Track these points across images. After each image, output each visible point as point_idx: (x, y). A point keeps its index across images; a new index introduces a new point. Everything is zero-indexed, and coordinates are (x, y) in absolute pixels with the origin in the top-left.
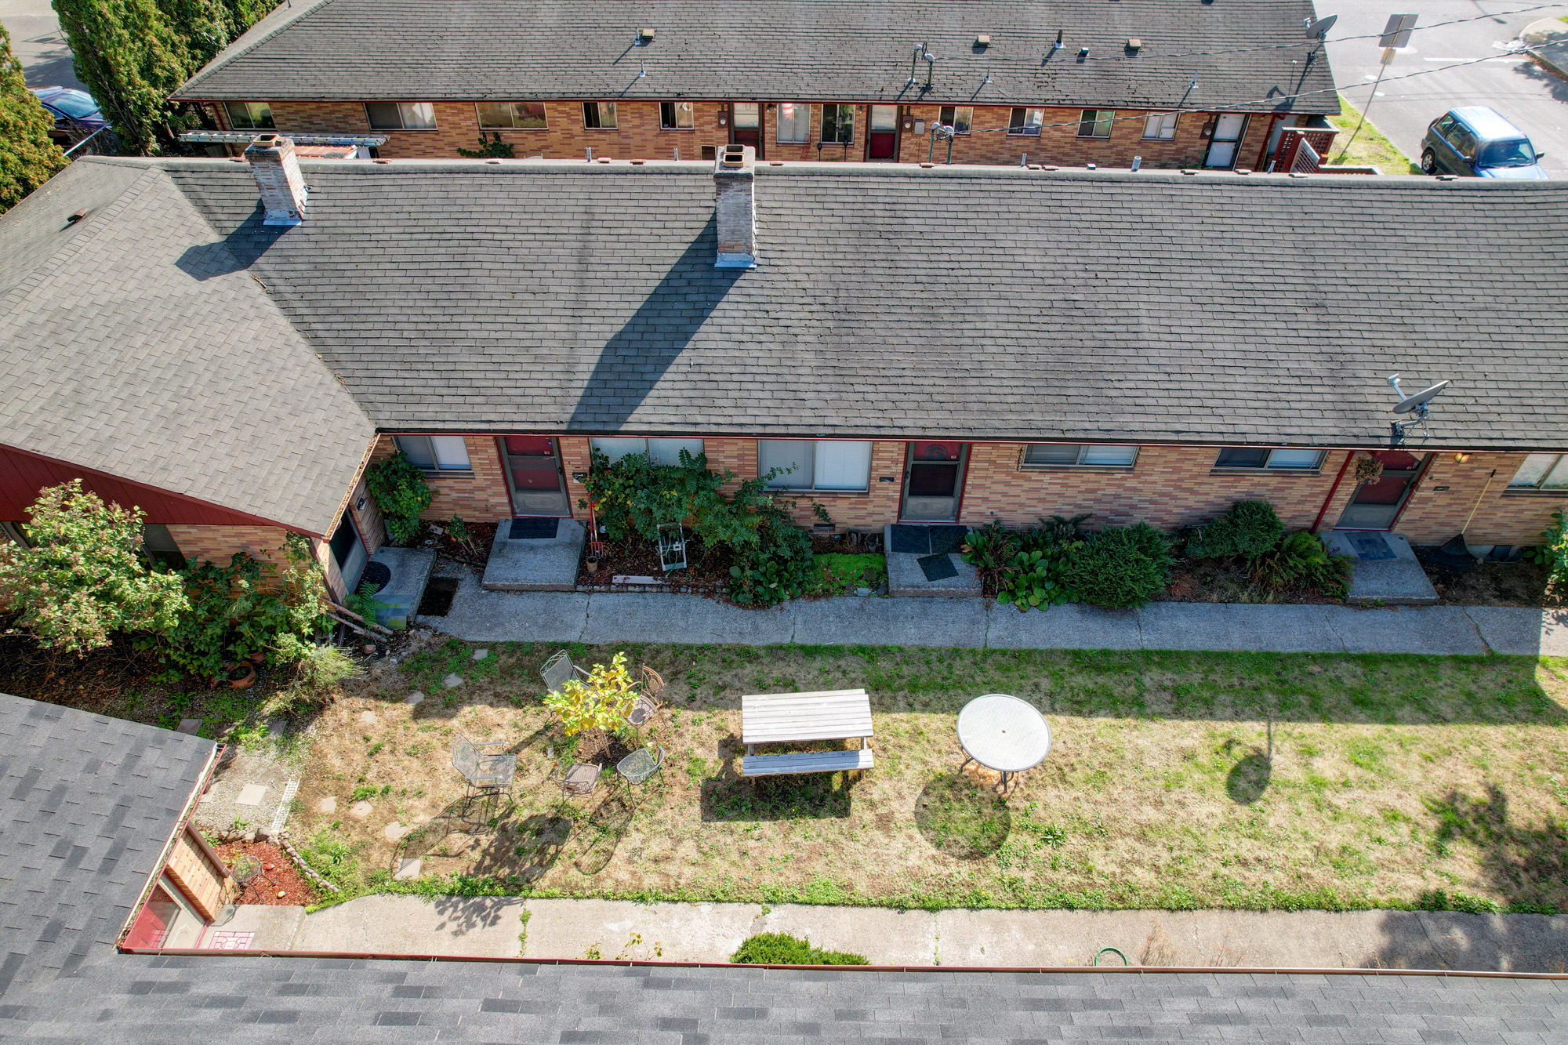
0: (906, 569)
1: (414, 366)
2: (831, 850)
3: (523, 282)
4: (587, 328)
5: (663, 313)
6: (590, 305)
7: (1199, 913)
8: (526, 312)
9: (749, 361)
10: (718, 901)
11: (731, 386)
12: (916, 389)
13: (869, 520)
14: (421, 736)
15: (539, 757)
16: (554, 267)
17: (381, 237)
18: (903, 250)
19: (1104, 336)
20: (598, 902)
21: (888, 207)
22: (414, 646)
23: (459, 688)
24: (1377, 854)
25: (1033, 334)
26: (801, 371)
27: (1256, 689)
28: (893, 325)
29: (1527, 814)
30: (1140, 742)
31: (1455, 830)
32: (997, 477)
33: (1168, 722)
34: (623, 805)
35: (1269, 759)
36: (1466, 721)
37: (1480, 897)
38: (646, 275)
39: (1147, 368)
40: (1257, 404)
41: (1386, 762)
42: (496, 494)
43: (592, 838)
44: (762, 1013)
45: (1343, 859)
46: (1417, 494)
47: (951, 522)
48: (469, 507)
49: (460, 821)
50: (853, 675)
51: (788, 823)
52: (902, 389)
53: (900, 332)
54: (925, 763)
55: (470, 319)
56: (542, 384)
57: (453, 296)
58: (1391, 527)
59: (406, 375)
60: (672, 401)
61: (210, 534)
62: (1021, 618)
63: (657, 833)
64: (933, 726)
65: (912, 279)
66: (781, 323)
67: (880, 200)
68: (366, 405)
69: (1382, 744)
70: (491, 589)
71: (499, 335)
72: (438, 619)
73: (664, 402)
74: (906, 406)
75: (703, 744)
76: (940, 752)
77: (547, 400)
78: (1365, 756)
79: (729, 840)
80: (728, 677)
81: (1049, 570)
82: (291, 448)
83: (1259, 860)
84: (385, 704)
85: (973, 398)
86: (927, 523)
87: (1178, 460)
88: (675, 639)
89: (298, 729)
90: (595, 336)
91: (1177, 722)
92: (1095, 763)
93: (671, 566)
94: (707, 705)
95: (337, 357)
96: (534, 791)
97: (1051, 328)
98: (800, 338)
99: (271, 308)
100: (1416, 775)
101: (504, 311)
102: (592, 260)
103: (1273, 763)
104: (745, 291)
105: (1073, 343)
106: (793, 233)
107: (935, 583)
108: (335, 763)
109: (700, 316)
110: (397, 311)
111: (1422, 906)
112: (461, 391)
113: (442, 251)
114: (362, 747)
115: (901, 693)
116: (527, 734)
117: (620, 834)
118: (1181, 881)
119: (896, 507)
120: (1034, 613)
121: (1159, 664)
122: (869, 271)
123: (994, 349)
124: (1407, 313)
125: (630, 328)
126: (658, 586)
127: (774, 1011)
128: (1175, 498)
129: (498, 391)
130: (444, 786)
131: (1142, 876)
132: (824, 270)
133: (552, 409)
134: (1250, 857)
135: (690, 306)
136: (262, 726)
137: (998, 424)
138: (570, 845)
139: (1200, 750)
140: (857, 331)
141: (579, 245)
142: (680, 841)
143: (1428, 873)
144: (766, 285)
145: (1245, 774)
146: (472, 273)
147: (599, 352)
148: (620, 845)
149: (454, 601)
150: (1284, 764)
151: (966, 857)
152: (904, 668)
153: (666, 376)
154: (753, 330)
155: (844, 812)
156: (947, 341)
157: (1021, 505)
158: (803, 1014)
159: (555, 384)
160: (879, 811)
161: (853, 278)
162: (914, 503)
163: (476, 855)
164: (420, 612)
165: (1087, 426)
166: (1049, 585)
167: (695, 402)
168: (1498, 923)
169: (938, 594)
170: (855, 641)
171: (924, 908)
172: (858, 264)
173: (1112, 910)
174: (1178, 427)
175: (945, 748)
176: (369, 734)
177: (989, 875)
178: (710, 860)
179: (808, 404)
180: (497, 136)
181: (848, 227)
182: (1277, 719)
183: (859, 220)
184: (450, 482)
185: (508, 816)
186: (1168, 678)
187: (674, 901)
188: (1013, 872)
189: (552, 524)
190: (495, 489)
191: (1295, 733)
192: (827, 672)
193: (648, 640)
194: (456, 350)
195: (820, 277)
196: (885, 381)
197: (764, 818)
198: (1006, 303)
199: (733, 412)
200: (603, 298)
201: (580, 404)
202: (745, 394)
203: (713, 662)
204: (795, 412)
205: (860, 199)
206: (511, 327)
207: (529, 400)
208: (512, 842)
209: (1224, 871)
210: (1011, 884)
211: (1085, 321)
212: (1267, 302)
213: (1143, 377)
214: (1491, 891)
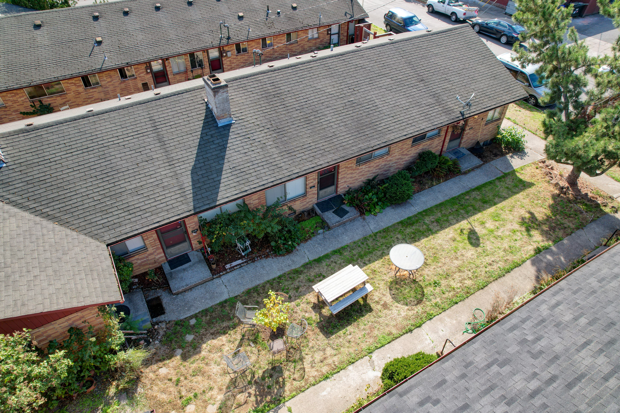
0: (330, 217)
1: (109, 211)
2: (376, 325)
3: (138, 158)
4: (178, 168)
5: (208, 152)
6: (175, 158)
7: (489, 285)
8: (148, 170)
9: (253, 159)
10: (353, 363)
11: (251, 171)
12: (318, 149)
13: (307, 205)
14: (194, 366)
15: (249, 348)
16: (150, 147)
17: (56, 159)
18: (285, 99)
19: (367, 110)
20: (312, 388)
21: (271, 85)
22: (161, 332)
23: (194, 339)
24: (518, 244)
25: (345, 117)
26: (274, 156)
27: (457, 211)
28: (297, 128)
29: (541, 215)
30: (438, 242)
31: (529, 228)
32: (349, 172)
33: (441, 232)
34: (295, 349)
35: (474, 230)
36: (511, 196)
37: (546, 244)
38: (192, 138)
39: (386, 117)
40: (422, 118)
41: (502, 217)
42: (158, 254)
43: (293, 366)
44: (444, 382)
45: (511, 250)
46: (466, 132)
47: (334, 195)
48: (147, 264)
49: (236, 390)
50: (339, 262)
51: (356, 323)
52: (313, 151)
53: (301, 130)
54: (383, 280)
55: (123, 181)
56: (173, 198)
57: (109, 174)
58: (459, 146)
59: (107, 216)
60: (231, 186)
61: (51, 327)
62: (377, 218)
63: (314, 352)
64: (377, 267)
65: (294, 109)
66: (257, 140)
67: (267, 83)
68: (95, 237)
69: (498, 212)
70: (177, 294)
71: (141, 184)
72: (163, 316)
73: (228, 187)
74: (318, 156)
75: (306, 312)
76: (385, 274)
77: (178, 204)
78: (496, 217)
79: (341, 340)
80: (296, 283)
81: (377, 198)
82: (76, 269)
83: (493, 261)
84: (168, 362)
85: (338, 146)
86: (327, 198)
87: (402, 145)
88: (266, 279)
89: (133, 393)
90: (184, 170)
91: (444, 231)
92: (431, 254)
93: (246, 252)
94: (298, 297)
95: (66, 221)
96: (257, 362)
97: (350, 112)
98: (267, 144)
99: (15, 210)
100: (511, 217)
101: (137, 173)
102: (165, 139)
103: (476, 231)
104: (236, 133)
105: (359, 116)
106: (242, 104)
107: (344, 218)
108: (164, 397)
109: (223, 148)
110: (85, 190)
111: (537, 253)
112: (138, 214)
113: (92, 156)
114: (170, 384)
115: (359, 261)
116: (237, 343)
117: (301, 359)
118: (479, 278)
119: (316, 196)
120: (379, 215)
121: (426, 215)
122: (278, 111)
123: (336, 126)
124: (445, 76)
125: (197, 162)
126: (245, 262)
127: (447, 378)
128: (402, 159)
129: (155, 208)
130: (219, 380)
131: (468, 283)
132: (261, 115)
133: (183, 207)
134: (490, 262)
135: (217, 145)
136: (115, 401)
137: (351, 152)
138: (286, 374)
139: (456, 236)
140: (286, 135)
141: (155, 135)
142: (324, 350)
143: (532, 243)
144: (243, 127)
145: (472, 238)
146: (112, 161)
147: (190, 176)
148: (305, 363)
149: (164, 306)
150: (479, 230)
151: (417, 304)
152: (353, 251)
153: (223, 177)
154: (247, 147)
155: (371, 310)
156: (319, 128)
157: (357, 179)
158: (457, 373)
159: (178, 196)
160: (381, 304)
161: (274, 115)
162: (322, 192)
163: (253, 398)
164: (152, 317)
165: (379, 143)
166: (380, 203)
167: (241, 182)
168: (554, 249)
169: (347, 221)
170: (330, 250)
171: (417, 327)
172: (272, 109)
173: (467, 297)
174: (405, 133)
175: (386, 272)
176: (169, 377)
177: (428, 306)
178: (340, 351)
179: (284, 168)
180: (40, 101)
181: (261, 96)
182: (468, 217)
183: (264, 93)
184: (137, 257)
185: (254, 377)
186: (432, 218)
187: (339, 372)
188: (434, 301)
189: (186, 257)
190: (158, 252)
191: (475, 218)
192: (329, 265)
193: (257, 284)
194: (125, 197)
195: (261, 118)
196: (306, 150)
197: (347, 326)
198: (330, 108)
199: (257, 181)
200: (178, 153)
201: (194, 200)
202: (258, 173)
203: (287, 281)
204: (281, 173)
205: (260, 84)
206: (144, 179)
207: (171, 206)
208: (263, 386)
209: (487, 269)
210: (436, 305)
211: (359, 107)
212: (408, 83)
213: (386, 120)
214: (547, 240)
